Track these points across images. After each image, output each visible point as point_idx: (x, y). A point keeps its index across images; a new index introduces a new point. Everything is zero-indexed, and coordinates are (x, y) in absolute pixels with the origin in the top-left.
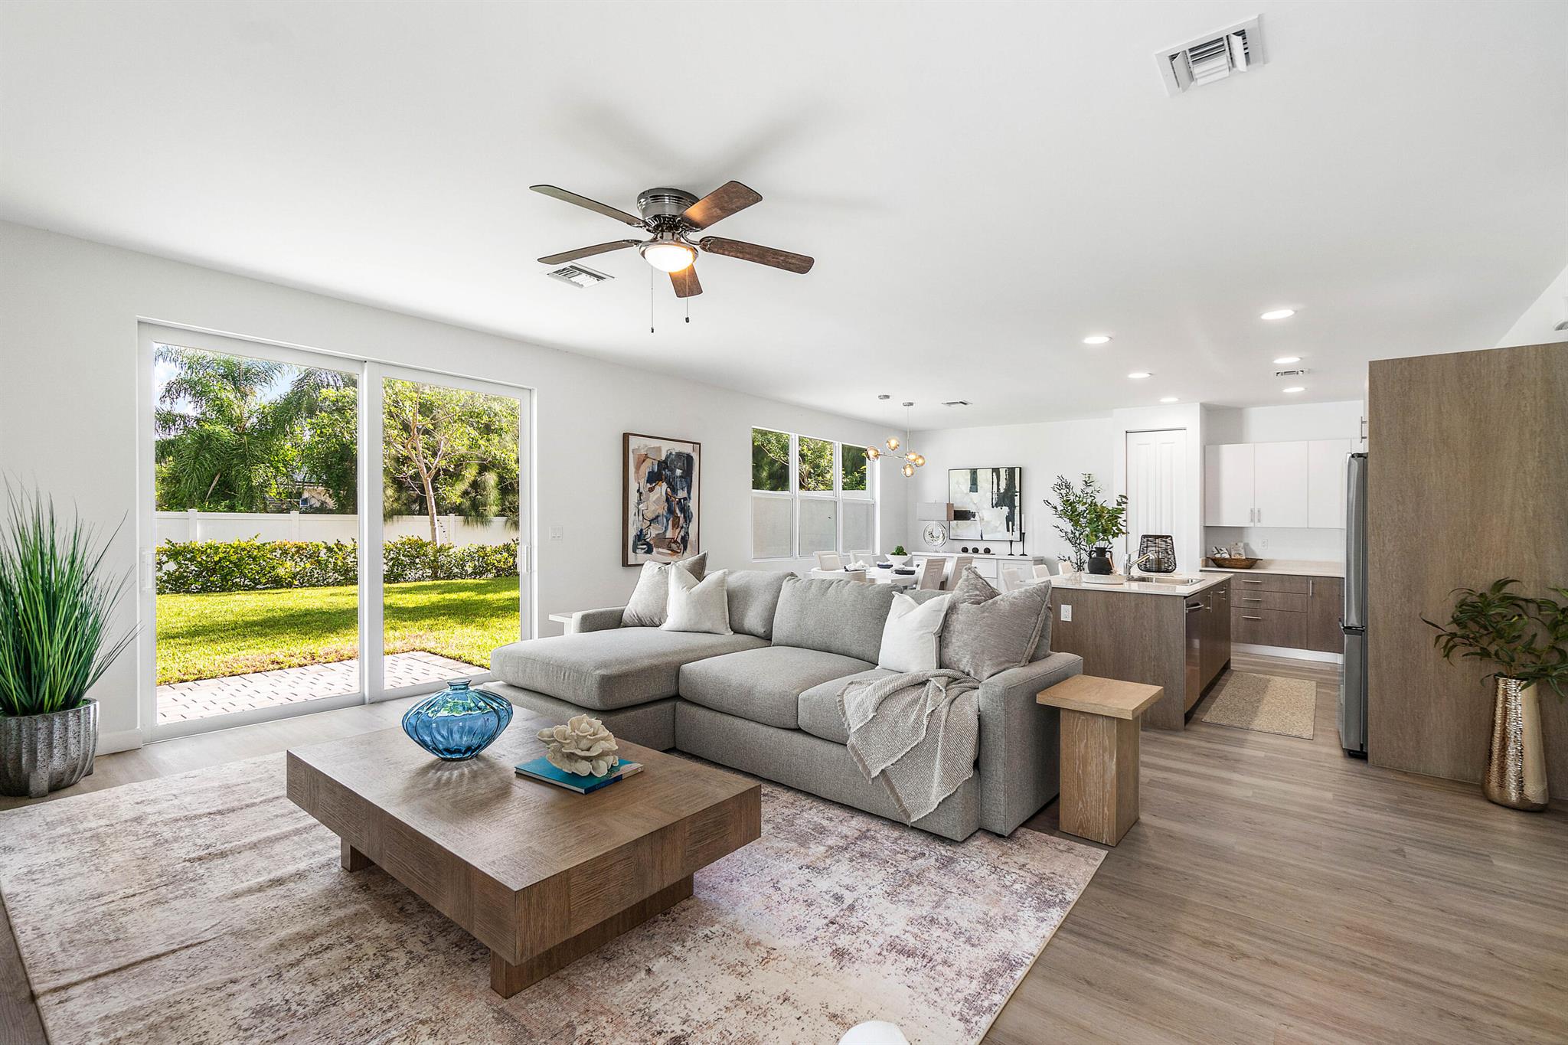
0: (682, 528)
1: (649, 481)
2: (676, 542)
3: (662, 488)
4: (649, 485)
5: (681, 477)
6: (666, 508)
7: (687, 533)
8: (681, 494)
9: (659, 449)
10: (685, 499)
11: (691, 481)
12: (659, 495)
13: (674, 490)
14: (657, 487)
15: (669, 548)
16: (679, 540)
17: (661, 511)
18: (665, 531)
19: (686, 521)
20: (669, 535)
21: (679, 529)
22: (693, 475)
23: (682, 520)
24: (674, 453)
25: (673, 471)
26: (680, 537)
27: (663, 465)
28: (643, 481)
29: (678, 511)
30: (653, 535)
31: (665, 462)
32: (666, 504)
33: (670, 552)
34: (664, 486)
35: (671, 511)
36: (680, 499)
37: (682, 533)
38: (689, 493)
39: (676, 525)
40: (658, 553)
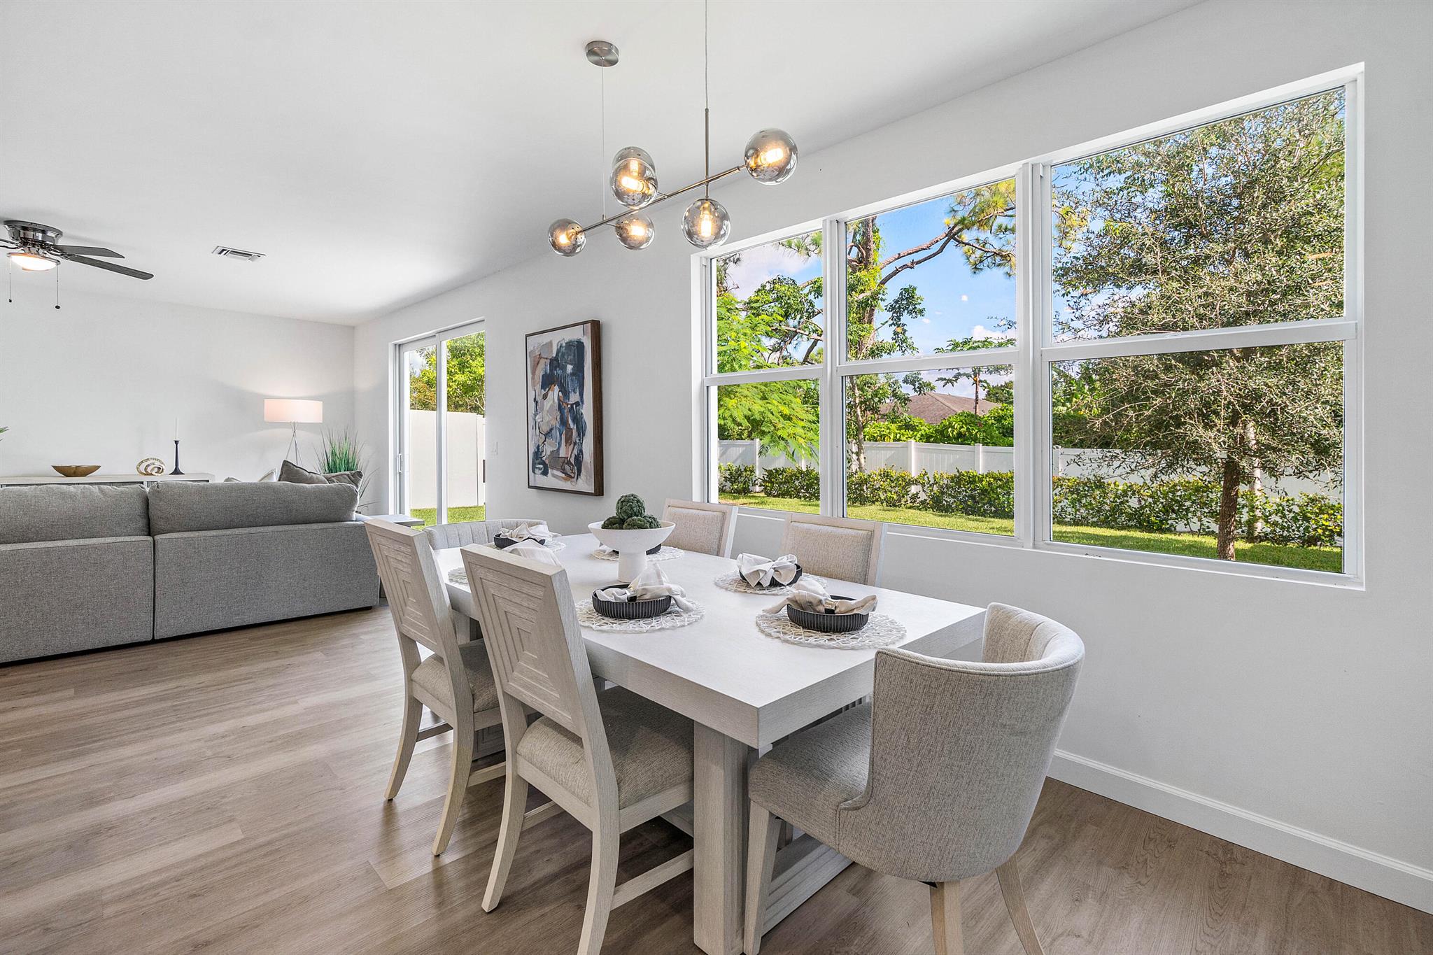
0: (575, 444)
1: (543, 387)
2: (569, 463)
3: (555, 392)
4: (543, 392)
5: (572, 374)
6: (558, 418)
7: (581, 451)
8: (574, 398)
9: (550, 343)
10: (577, 404)
11: (583, 378)
12: (551, 402)
13: (565, 393)
14: (550, 393)
15: (563, 471)
16: (572, 461)
17: (553, 422)
18: (559, 448)
19: (579, 435)
20: (562, 453)
21: (572, 445)
22: (585, 368)
23: (575, 433)
24: (564, 345)
25: (564, 369)
26: (573, 456)
27: (555, 363)
28: (538, 386)
29: (570, 422)
30: (548, 453)
31: (556, 359)
32: (559, 413)
33: (563, 475)
34: (556, 388)
35: (563, 422)
36: (572, 405)
37: (576, 452)
38: (581, 395)
39: (569, 440)
40: (554, 476)
